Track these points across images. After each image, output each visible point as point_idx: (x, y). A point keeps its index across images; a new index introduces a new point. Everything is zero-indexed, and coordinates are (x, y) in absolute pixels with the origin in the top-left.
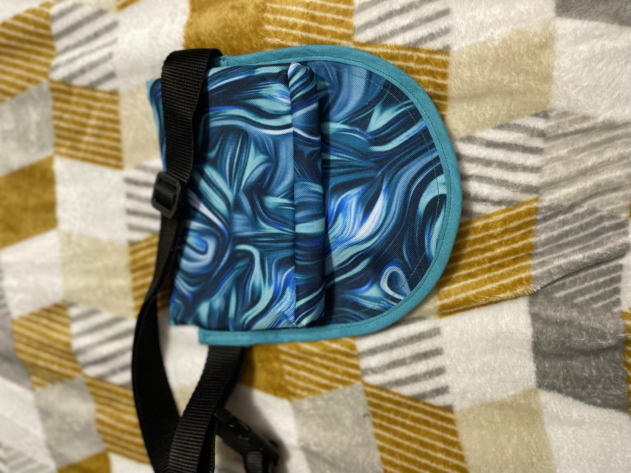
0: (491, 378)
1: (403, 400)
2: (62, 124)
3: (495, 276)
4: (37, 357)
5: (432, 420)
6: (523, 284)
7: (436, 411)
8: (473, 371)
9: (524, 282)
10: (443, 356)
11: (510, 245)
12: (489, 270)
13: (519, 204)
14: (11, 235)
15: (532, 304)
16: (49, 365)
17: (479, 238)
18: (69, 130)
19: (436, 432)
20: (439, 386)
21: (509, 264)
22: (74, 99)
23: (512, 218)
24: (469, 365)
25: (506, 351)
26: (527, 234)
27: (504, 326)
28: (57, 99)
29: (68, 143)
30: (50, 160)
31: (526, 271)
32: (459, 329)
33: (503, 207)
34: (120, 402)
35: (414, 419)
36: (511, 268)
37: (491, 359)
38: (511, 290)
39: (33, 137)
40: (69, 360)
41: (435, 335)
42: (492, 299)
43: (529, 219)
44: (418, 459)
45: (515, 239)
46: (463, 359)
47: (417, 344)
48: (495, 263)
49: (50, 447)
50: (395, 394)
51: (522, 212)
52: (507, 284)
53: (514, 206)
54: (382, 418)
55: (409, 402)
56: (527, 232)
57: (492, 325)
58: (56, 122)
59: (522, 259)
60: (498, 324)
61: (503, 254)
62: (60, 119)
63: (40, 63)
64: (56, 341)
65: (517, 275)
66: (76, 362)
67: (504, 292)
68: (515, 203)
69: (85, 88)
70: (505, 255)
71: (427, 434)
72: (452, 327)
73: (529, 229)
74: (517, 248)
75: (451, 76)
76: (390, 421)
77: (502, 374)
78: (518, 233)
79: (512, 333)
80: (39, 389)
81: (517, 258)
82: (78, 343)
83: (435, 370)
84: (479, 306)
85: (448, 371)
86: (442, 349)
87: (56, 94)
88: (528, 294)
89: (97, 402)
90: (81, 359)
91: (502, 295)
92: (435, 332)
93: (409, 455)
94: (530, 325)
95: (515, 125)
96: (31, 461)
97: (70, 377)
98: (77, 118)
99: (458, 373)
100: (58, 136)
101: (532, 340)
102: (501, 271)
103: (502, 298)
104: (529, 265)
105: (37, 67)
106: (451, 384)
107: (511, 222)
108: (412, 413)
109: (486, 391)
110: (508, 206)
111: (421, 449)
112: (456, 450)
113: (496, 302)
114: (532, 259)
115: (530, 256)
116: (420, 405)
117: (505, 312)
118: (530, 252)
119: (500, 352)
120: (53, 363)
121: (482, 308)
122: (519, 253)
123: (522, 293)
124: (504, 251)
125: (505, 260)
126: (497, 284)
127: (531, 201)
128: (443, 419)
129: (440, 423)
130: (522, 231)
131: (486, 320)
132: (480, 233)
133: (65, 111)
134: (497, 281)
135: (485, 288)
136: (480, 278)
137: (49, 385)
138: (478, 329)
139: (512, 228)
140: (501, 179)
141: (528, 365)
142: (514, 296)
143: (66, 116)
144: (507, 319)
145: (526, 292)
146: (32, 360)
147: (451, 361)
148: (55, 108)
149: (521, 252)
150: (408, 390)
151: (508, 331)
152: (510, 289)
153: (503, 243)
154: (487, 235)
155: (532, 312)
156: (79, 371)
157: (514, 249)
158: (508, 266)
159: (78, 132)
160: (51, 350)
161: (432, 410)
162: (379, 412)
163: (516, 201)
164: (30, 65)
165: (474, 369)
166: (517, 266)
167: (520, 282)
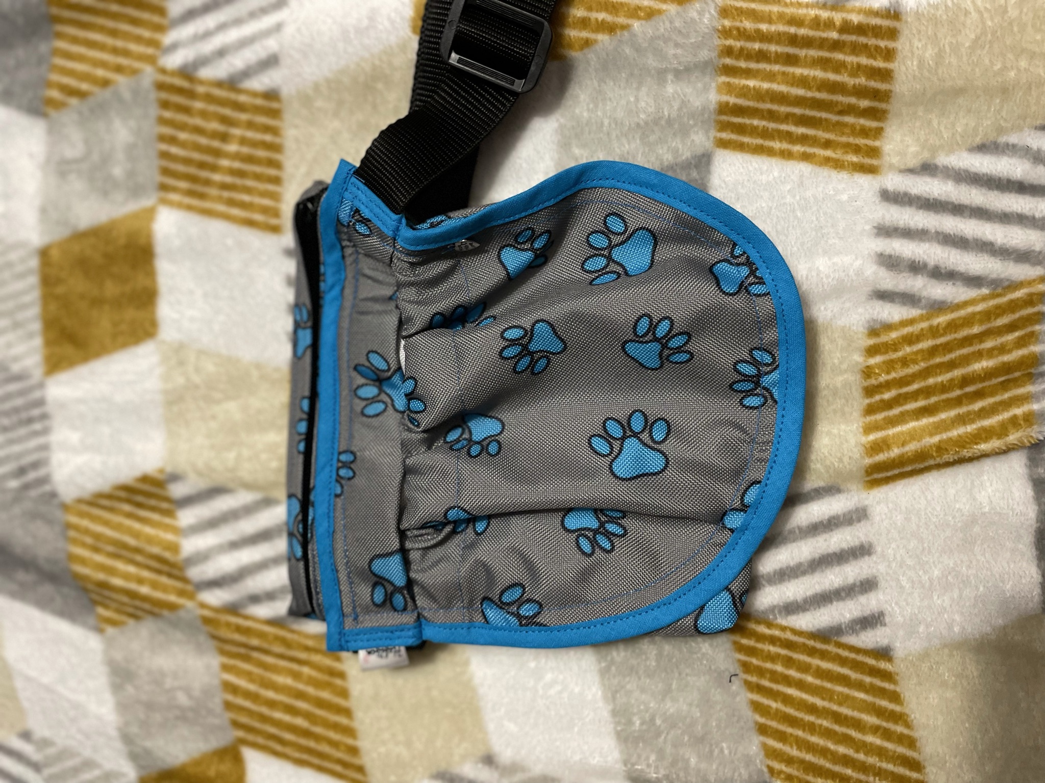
0: (960, 597)
1: (801, 640)
2: (174, 150)
3: (969, 413)
4: (111, 571)
5: (854, 675)
6: (1020, 425)
7: (860, 658)
8: (927, 585)
9: (1022, 422)
10: (874, 558)
11: (997, 356)
12: (958, 401)
13: (1014, 286)
14: (69, 350)
15: (1033, 462)
16: (133, 586)
17: (941, 345)
18: (187, 161)
19: (861, 695)
20: (867, 613)
21: (993, 392)
22: (198, 105)
23: (999, 311)
24: (921, 573)
25: (988, 546)
26: (1026, 338)
27: (985, 502)
28: (165, 105)
29: (183, 185)
30: (149, 214)
31: (1023, 404)
32: (903, 509)
33: (985, 291)
34: (266, 652)
35: (821, 674)
36: (998, 398)
37: (962, 561)
38: (999, 437)
39: (118, 171)
40: (170, 575)
41: (859, 521)
42: (966, 453)
43: (1030, 310)
44: (831, 746)
45: (1006, 346)
46: (909, 562)
47: (825, 536)
48: (970, 389)
49: (127, 739)
50: (783, 629)
51: (1018, 299)
52: (992, 427)
53: (1004, 288)
54: (761, 672)
55: (811, 643)
56: (1026, 335)
57: (964, 500)
58: (164, 147)
59: (1016, 383)
60: (975, 499)
61: (985, 374)
62: (172, 140)
63: (139, 39)
64: (150, 540)
65: (1008, 411)
66: (185, 580)
67: (986, 440)
68: (1007, 283)
69: (219, 84)
70: (989, 374)
71: (845, 700)
72: (890, 505)
73: (1029, 329)
74: (1009, 363)
75: (899, 56)
76: (775, 677)
77: (981, 589)
78: (1011, 337)
79: (1000, 514)
80: (110, 630)
81: (1008, 381)
82: (190, 545)
83: (858, 584)
84: (939, 466)
85: (882, 584)
86: (871, 545)
87: (164, 95)
88: (1028, 444)
89: (223, 652)
90: (195, 573)
91: (983, 447)
92: (859, 515)
93: (814, 739)
94: (1031, 500)
95: (1008, 145)
96: (88, 764)
97: (173, 607)
98: (203, 141)
99: (902, 587)
100: (166, 172)
101: (1035, 526)
102: (978, 405)
103: (983, 451)
104: (1028, 393)
105: (133, 47)
106: (890, 609)
107: (998, 316)
108: (816, 662)
109: (953, 620)
110: (995, 289)
111: (837, 728)
112: (900, 729)
113: (971, 460)
114: (1033, 383)
115: (1031, 377)
116: (831, 648)
117: (986, 478)
118: (1033, 371)
119: (977, 549)
120: (140, 581)
121: (943, 471)
122: (1012, 373)
123: (1019, 441)
124: (987, 367)
125: (986, 384)
126: (974, 426)
127: (1034, 281)
128: (874, 672)
129: (868, 679)
130: (1017, 334)
131: (952, 492)
132: (942, 335)
133: (182, 127)
134: (972, 421)
135: (955, 433)
136: (943, 416)
137: (131, 622)
138: (938, 509)
139: (998, 327)
140: (981, 240)
141: (1027, 572)
142: (1004, 448)
143: (183, 136)
144: (990, 490)
145: (1025, 441)
146: (101, 576)
147: (889, 566)
148: (162, 121)
149: (1016, 371)
150: (806, 621)
151: (993, 512)
152: (997, 435)
153: (985, 353)
154: (955, 339)
155: (1035, 477)
156: (191, 596)
157: (1004, 364)
158: (992, 394)
159: (202, 165)
160: (139, 558)
161: (853, 656)
162: (754, 661)
163: (1008, 280)
164: (119, 43)
165: (931, 580)
166: (1006, 396)
167: (1014, 422)
